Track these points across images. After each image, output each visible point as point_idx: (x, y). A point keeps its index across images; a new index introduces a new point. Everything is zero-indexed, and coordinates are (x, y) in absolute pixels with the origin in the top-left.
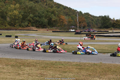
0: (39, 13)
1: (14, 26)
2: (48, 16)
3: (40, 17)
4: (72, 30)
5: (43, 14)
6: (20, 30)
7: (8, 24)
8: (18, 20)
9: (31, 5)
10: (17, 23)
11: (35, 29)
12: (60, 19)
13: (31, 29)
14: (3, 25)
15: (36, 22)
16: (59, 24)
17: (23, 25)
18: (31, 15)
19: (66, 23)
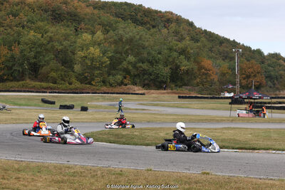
0: (149, 53)
1: (90, 83)
2: (171, 60)
3: (151, 63)
4: (227, 95)
5: (159, 56)
6: (104, 93)
7: (77, 78)
8: (98, 68)
9: (130, 34)
10: (96, 77)
11: (140, 92)
12: (201, 68)
13: (131, 92)
14: (64, 81)
15: (144, 74)
16: (198, 80)
17: (112, 81)
18: (131, 58)
19: (215, 78)
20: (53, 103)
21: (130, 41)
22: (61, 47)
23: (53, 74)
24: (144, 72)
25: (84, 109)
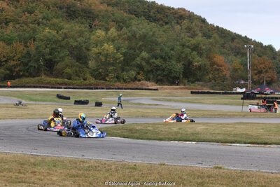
0: (162, 50)
1: (104, 79)
2: (183, 55)
3: (164, 59)
4: (239, 90)
5: (172, 52)
6: (119, 89)
7: (92, 74)
8: (113, 64)
9: (144, 30)
10: (110, 72)
11: (153, 87)
12: (213, 64)
13: (144, 87)
14: (79, 77)
15: (157, 70)
16: (210, 76)
17: (126, 77)
18: (144, 54)
19: (227, 73)
20: (68, 98)
21: (144, 37)
22: (75, 44)
23: (68, 70)
24: (157, 68)
25: (99, 104)
